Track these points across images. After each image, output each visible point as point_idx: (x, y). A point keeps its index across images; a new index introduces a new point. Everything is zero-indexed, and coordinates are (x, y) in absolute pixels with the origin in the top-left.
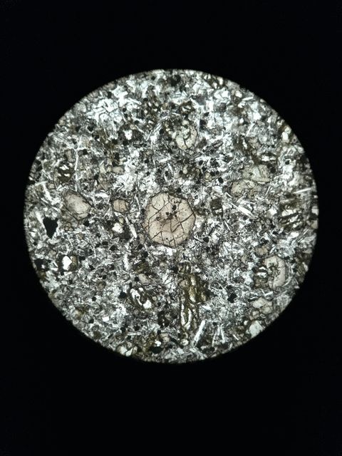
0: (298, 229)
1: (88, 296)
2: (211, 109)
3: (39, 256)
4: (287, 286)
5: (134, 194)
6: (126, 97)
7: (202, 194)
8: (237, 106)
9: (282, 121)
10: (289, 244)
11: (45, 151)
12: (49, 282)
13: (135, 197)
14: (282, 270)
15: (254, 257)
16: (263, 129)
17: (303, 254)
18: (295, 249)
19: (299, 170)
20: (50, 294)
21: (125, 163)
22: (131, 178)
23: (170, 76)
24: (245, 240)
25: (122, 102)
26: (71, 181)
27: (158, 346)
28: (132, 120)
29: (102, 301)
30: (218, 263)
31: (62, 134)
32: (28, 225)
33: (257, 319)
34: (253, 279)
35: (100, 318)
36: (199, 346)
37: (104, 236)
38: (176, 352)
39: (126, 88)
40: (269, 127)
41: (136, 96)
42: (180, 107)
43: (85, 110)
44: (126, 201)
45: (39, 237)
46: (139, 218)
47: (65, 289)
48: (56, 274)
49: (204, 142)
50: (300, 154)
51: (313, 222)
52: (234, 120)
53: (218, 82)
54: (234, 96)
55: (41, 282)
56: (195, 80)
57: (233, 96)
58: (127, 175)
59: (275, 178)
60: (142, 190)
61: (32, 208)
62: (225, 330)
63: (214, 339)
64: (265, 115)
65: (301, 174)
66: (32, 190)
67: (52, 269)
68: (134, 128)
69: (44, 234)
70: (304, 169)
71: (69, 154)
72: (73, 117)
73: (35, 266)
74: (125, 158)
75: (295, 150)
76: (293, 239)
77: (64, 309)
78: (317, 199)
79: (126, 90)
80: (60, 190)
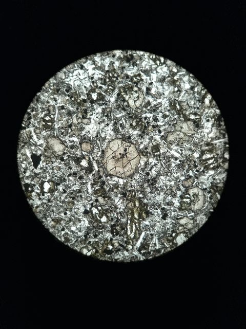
0: (213, 168)
1: (62, 211)
2: (155, 80)
3: (27, 181)
4: (205, 210)
5: (97, 139)
6: (94, 69)
7: (146, 141)
8: (173, 78)
9: (206, 90)
10: (207, 179)
11: (34, 106)
12: (33, 200)
13: (98, 141)
14: (201, 198)
15: (182, 187)
16: (191, 95)
17: (217, 187)
18: (211, 183)
19: (216, 126)
20: (34, 209)
21: (91, 117)
22: (95, 127)
23: (126, 55)
24: (176, 175)
25: (91, 72)
26: (52, 128)
27: (110, 249)
28: (97, 86)
29: (71, 215)
30: (156, 191)
31: (46, 94)
32: (20, 159)
33: (182, 233)
34: (180, 203)
35: (69, 228)
36: (139, 250)
37: (75, 169)
38: (123, 254)
39: (94, 62)
40: (196, 95)
41: (101, 68)
42: (132, 77)
43: (64, 77)
44: (91, 144)
45: (27, 168)
46: (100, 156)
47: (45, 206)
48: (38, 195)
49: (149, 103)
50: (217, 115)
51: (225, 164)
52: (171, 88)
53: (160, 61)
55: (28, 200)
56: (144, 59)
57: (171, 71)
58: (93, 125)
59: (199, 131)
60: (103, 136)
61: (23, 146)
62: (159, 239)
63: (151, 245)
64: (193, 85)
65: (217, 129)
66: (24, 133)
68: (98, 92)
69: (31, 166)
70: (220, 125)
71: (51, 108)
72: (55, 82)
73: (24, 188)
74: (91, 113)
75: (213, 112)
76: (210, 176)
77: (44, 220)
78: (228, 147)
79: (94, 64)
80: (44, 134)
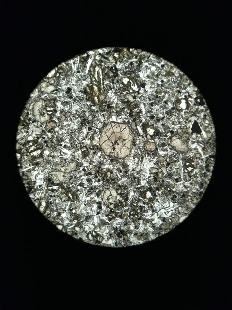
0: (29, 142)
1: (166, 83)
2: (95, 217)
3: (202, 107)
4: (32, 102)
5: (142, 155)
6: (153, 220)
7: (96, 160)
8: (78, 221)
9: (46, 214)
10: (34, 132)
11: (204, 178)
12: (194, 90)
13: (141, 153)
14: (37, 113)
15: (56, 120)
16: (59, 207)
17: (23, 125)
19: (31, 182)
20: (192, 82)
21: (150, 175)
22: (145, 166)
23: (125, 237)
24: (64, 131)
25: (155, 217)
26: (185, 160)
27: (116, 53)
28: (148, 205)
29: (157, 80)
30: (80, 114)
31: (194, 191)
32: (211, 128)
33: (51, 78)
34: (56, 105)
36: (88, 56)
37: (159, 125)
38: (104, 51)
39: (153, 226)
40: (55, 209)
41: (147, 221)
42: (116, 217)
43: (180, 208)
44: (147, 150)
45: (203, 120)
46: (137, 140)
47: (182, 86)
48: (190, 96)
49: (98, 195)
50: (33, 193)
51: (19, 147)
52: (79, 212)
53: (92, 236)
54: (80, 228)
55: (199, 90)
56: (108, 235)
58: (147, 168)
59: (48, 175)
60: (136, 159)
61: (209, 140)
62: (71, 69)
63: (78, 62)
64: (59, 217)
65: (30, 179)
66: (210, 152)
67: (193, 100)
68: (146, 199)
69: (200, 122)
70: (28, 183)
71: (188, 178)
72: (188, 203)
73: (204, 100)
74: (150, 179)
75: (36, 195)
76: (31, 135)
77: (182, 73)
78: (18, 164)
79: (153, 224)
80: (191, 153)
